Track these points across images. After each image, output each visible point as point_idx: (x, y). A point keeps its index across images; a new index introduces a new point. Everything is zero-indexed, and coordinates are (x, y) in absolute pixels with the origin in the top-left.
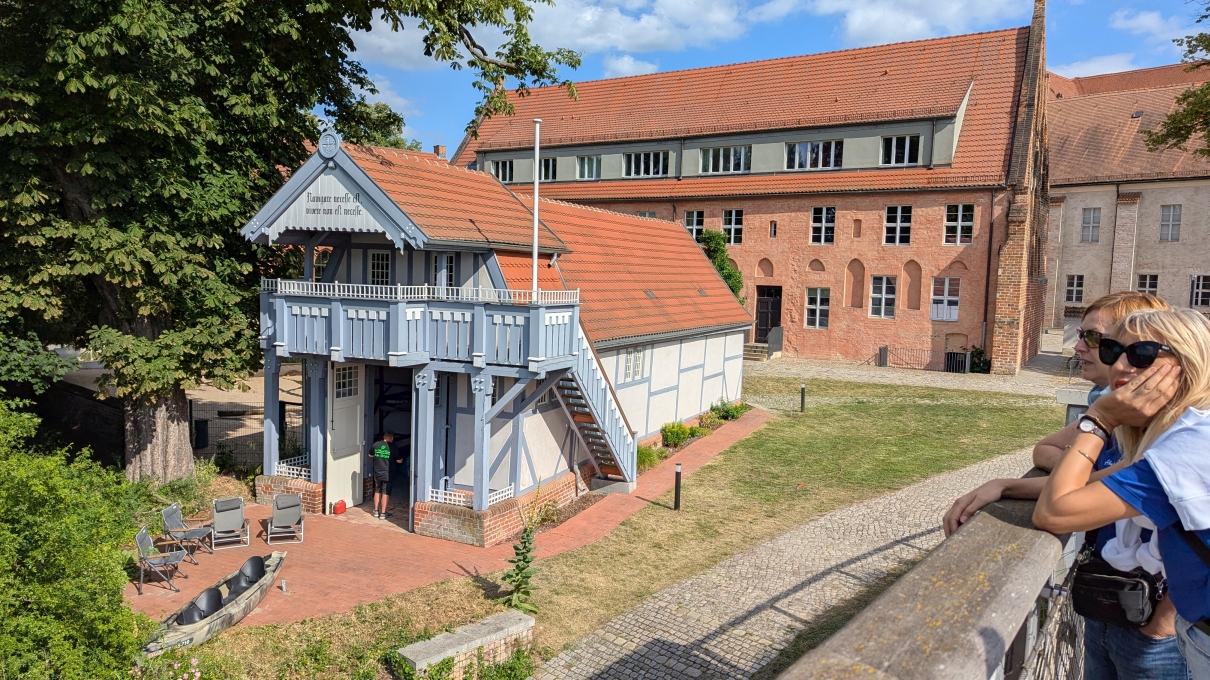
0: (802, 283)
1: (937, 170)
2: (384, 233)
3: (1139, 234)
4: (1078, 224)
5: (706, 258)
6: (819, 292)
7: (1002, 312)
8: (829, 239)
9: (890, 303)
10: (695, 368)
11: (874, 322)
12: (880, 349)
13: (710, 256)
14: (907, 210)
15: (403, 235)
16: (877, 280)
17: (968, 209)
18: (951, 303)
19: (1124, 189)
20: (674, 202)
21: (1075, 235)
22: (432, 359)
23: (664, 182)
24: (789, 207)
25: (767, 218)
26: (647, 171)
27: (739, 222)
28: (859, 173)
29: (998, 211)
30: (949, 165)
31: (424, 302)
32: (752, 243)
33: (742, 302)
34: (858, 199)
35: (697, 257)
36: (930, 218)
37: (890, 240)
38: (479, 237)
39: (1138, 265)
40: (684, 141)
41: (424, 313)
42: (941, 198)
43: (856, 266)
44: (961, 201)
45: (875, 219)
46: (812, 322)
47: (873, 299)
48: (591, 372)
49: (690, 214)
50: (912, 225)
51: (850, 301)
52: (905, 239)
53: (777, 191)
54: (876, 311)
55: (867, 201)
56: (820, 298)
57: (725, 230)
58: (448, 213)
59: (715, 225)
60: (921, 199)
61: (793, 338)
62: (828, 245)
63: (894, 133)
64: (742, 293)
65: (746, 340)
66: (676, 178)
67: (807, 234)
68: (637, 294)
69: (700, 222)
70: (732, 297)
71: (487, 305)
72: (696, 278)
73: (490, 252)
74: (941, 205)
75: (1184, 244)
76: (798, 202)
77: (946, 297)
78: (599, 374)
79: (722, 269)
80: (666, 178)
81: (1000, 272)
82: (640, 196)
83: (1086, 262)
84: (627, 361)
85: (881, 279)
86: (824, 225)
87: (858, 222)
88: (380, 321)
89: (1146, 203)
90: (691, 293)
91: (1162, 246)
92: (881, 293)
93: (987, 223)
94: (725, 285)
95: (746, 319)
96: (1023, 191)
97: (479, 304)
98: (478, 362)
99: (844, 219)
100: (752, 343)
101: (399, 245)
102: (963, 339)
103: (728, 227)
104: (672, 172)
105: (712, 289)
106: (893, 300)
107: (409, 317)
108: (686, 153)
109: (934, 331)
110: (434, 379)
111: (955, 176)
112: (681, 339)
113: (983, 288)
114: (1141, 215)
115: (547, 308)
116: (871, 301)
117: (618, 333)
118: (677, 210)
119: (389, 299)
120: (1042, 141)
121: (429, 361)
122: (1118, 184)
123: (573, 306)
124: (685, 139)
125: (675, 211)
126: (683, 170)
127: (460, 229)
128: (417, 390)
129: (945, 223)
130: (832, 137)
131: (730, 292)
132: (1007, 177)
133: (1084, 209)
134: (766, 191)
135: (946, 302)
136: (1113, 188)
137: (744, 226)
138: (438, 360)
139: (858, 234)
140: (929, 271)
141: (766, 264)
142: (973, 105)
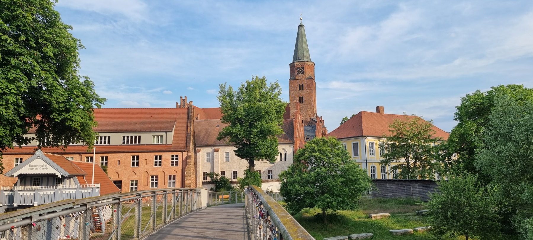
0: (129, 179)
1: (168, 146)
2: (55, 174)
4: (205, 157)
6: (134, 182)
7: (187, 184)
14: (160, 157)
15: (62, 174)
17: (177, 156)
24: (124, 156)
25: (116, 159)
27: (106, 160)
28: (145, 146)
29: (184, 157)
30: (171, 144)
32: (111, 167)
34: (146, 153)
36: (167, 159)
37: (156, 165)
39: (220, 169)
43: (146, 173)
44: (175, 154)
45: (151, 159)
49: (88, 158)
50: (162, 161)
51: (144, 184)
52: (160, 165)
53: (120, 150)
54: (152, 186)
55: (149, 154)
59: (98, 162)
60: (164, 153)
62: (137, 167)
63: (156, 135)
67: (130, 164)
69: (92, 160)
72: (105, 179)
73: (75, 176)
74: (169, 155)
75: (230, 163)
76: (127, 154)
77: (172, 181)
81: (186, 173)
82: (67, 151)
83: (207, 168)
85: (153, 177)
86: (136, 161)
87: (146, 160)
89: (221, 152)
91: (225, 163)
92: (154, 181)
93: (182, 160)
96: (190, 152)
99: (142, 159)
101: (60, 176)
103: (102, 162)
105: (109, 182)
106: (157, 182)
111: (173, 147)
113: (182, 178)
114: (220, 155)
116: (151, 183)
118: (82, 156)
122: (214, 146)
129: (171, 160)
130: (137, 135)
132: (186, 148)
134: (116, 151)
137: (108, 162)
139: (147, 164)
140: (167, 174)
141: (116, 174)
142: (176, 128)
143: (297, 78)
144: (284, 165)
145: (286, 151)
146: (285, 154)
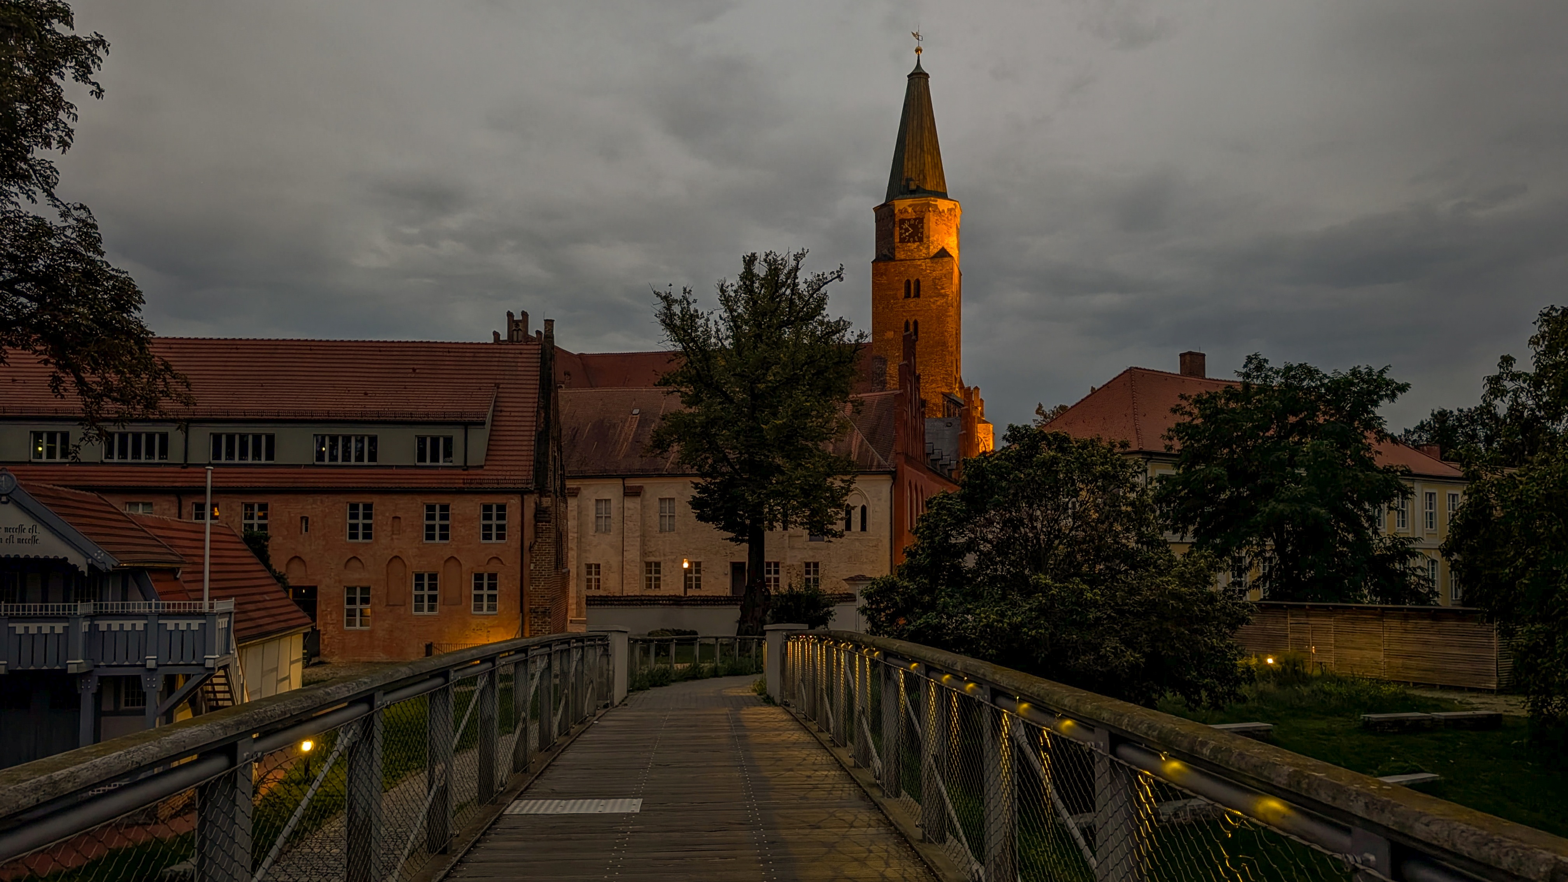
0: (340, 583)
1: (471, 472)
2: (66, 559)
3: (642, 525)
4: (592, 514)
6: (358, 590)
7: (535, 603)
8: (367, 536)
9: (433, 599)
10: (272, 671)
11: (417, 618)
12: (426, 646)
14: (445, 509)
15: (90, 560)
16: (419, 577)
17: (502, 508)
18: (491, 597)
19: (630, 482)
20: (179, 493)
21: (590, 525)
22: (97, 666)
23: (162, 468)
24: (322, 503)
25: (297, 513)
26: (137, 455)
27: (263, 516)
28: (395, 471)
29: (527, 512)
30: (483, 466)
32: (280, 540)
34: (395, 497)
35: (251, 560)
36: (467, 518)
37: (430, 537)
39: (643, 554)
40: (188, 424)
42: (476, 498)
43: (397, 563)
44: (494, 501)
45: (414, 517)
46: (352, 622)
47: (416, 596)
49: (199, 506)
50: (451, 523)
51: (392, 599)
52: (444, 537)
53: (308, 485)
54: (419, 609)
55: (404, 499)
56: (359, 598)
57: (246, 525)
59: (234, 519)
60: (457, 498)
61: (331, 641)
62: (367, 542)
63: (428, 433)
66: (179, 465)
67: (343, 531)
74: (476, 504)
75: (682, 534)
76: (333, 497)
77: (484, 591)
80: (166, 464)
81: (531, 565)
82: (131, 483)
83: (601, 551)
85: (422, 575)
86: (361, 521)
87: (396, 519)
89: (647, 497)
90: (259, 598)
91: (661, 536)
92: (423, 590)
93: (518, 522)
95: (306, 621)
96: (547, 494)
98: (151, 664)
99: (382, 516)
102: (503, 631)
104: (173, 457)
106: (436, 595)
109: (476, 625)
111: (489, 477)
113: (518, 582)
114: (642, 508)
115: (219, 615)
116: (413, 598)
118: (183, 503)
119: (67, 615)
122: (626, 478)
123: (230, 613)
124: (190, 422)
125: (179, 503)
126: (189, 457)
129: (482, 521)
130: (365, 431)
131: (285, 595)
132: (533, 480)
133: (597, 500)
134: (294, 485)
135: (485, 597)
136: (620, 481)
137: (270, 522)
138: (104, 666)
139: (398, 531)
140: (469, 567)
141: (298, 562)
142: (498, 411)
143: (900, 255)
144: (857, 544)
145: (866, 498)
146: (864, 509)
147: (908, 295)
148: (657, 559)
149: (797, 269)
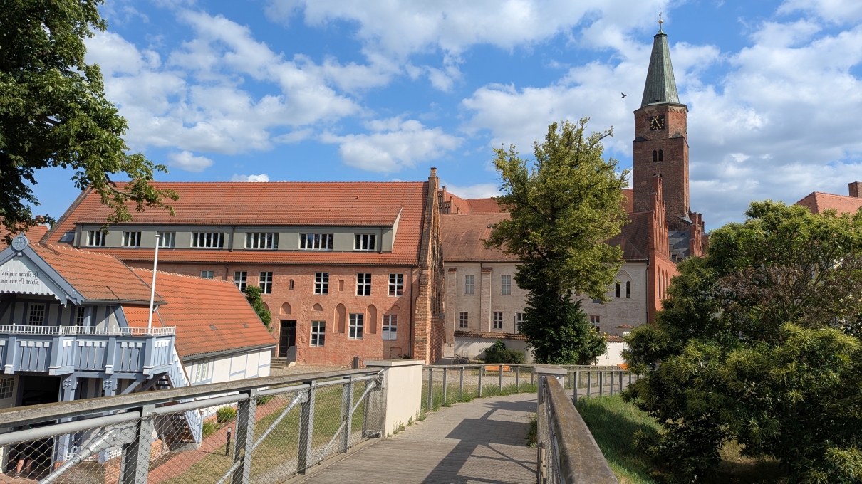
0: (309, 318)
1: (384, 254)
2: (54, 295)
3: (492, 290)
4: (464, 284)
5: (248, 303)
6: (319, 323)
7: (418, 334)
8: (325, 291)
9: (360, 330)
10: (240, 372)
11: (351, 341)
12: (354, 358)
13: (250, 302)
14: (369, 276)
15: (67, 297)
16: (353, 316)
17: (400, 277)
18: (393, 330)
19: (485, 265)
20: (227, 266)
21: (462, 289)
22: (76, 370)
23: (220, 252)
24: (301, 272)
25: (288, 277)
26: (208, 244)
27: (270, 279)
28: (342, 254)
29: (415, 278)
30: (391, 252)
31: (74, 336)
32: (278, 293)
33: (270, 331)
34: (342, 269)
35: (242, 303)
36: (381, 281)
37: (360, 293)
38: (112, 296)
39: (493, 307)
40: (235, 227)
41: (73, 343)
42: (387, 270)
43: (341, 308)
44: (397, 272)
45: (352, 281)
46: (314, 342)
47: (351, 327)
48: (178, 375)
49: (238, 273)
50: (372, 284)
51: (337, 329)
52: (368, 293)
53: (294, 262)
54: (352, 335)
55: (347, 270)
56: (320, 327)
57: (261, 284)
58: (94, 283)
59: (254, 281)
60: (376, 270)
61: (303, 353)
62: (325, 295)
63: (362, 232)
64: (271, 325)
65: (273, 355)
66: (229, 250)
67: (312, 288)
68: (205, 328)
69: (244, 279)
70: (265, 328)
71: (117, 337)
72: (242, 316)
73: (119, 305)
74: (386, 274)
75: (513, 296)
76: (307, 269)
77: (390, 326)
78: (184, 376)
79: (258, 310)
80: (222, 249)
81: (416, 311)
82: (203, 260)
83: (468, 306)
84: (198, 369)
85: (355, 315)
86: (322, 283)
87: (342, 282)
88: (44, 347)
89: (495, 274)
90: (238, 326)
91: (503, 297)
92: (355, 324)
93: (410, 285)
94: (259, 320)
95: (272, 341)
96: (426, 268)
97: (112, 336)
98: (108, 371)
99: (334, 280)
100: (277, 357)
101: (64, 302)
102: (399, 350)
103: (263, 282)
104: (226, 246)
105: (252, 323)
106: (362, 328)
107: (64, 345)
108: (236, 235)
109: (384, 346)
110: (76, 382)
111: (394, 258)
112: (232, 355)
113: (409, 321)
114: (492, 280)
115: (157, 337)
116: (349, 328)
117: (194, 351)
118: (229, 271)
119: (52, 334)
120: (437, 241)
121: (73, 372)
122: (481, 262)
123: (171, 336)
124: (236, 226)
125: (227, 271)
126: (234, 245)
127: (102, 292)
128: (63, 391)
129: (389, 284)
130: (327, 232)
131: (262, 324)
132: (419, 260)
133: (466, 275)
134: (287, 262)
135: (390, 329)
136: (479, 265)
137: (273, 282)
138: (80, 371)
139: (342, 289)
140: (381, 311)
141: (287, 306)
142: (402, 220)
143: (650, 137)
144: (624, 305)
145: (630, 277)
146: (628, 284)
147: (655, 160)
148: (500, 311)
149: (582, 129)
